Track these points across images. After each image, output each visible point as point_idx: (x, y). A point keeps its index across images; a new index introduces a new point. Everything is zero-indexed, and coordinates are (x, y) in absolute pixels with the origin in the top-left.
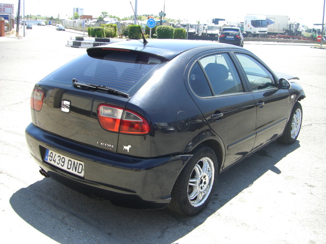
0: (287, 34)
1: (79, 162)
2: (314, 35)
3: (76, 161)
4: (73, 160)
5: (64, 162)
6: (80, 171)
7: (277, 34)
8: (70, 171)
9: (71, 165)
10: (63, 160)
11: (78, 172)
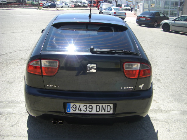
0: (18, 2)
1: (106, 105)
2: (33, 2)
3: (104, 105)
4: (101, 105)
5: (92, 108)
6: (109, 110)
7: (12, 2)
8: (100, 112)
9: (99, 108)
10: (91, 107)
11: (107, 111)
